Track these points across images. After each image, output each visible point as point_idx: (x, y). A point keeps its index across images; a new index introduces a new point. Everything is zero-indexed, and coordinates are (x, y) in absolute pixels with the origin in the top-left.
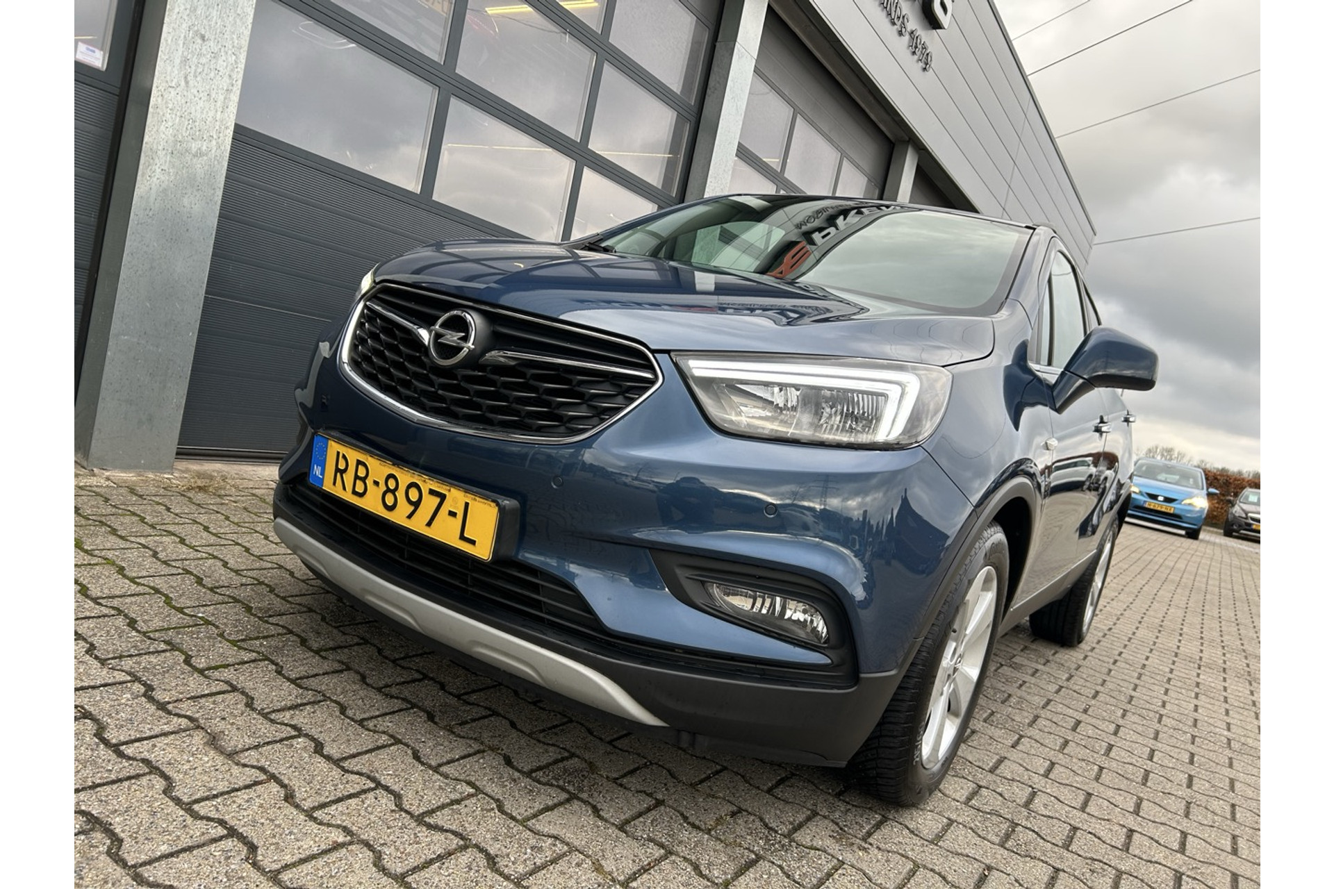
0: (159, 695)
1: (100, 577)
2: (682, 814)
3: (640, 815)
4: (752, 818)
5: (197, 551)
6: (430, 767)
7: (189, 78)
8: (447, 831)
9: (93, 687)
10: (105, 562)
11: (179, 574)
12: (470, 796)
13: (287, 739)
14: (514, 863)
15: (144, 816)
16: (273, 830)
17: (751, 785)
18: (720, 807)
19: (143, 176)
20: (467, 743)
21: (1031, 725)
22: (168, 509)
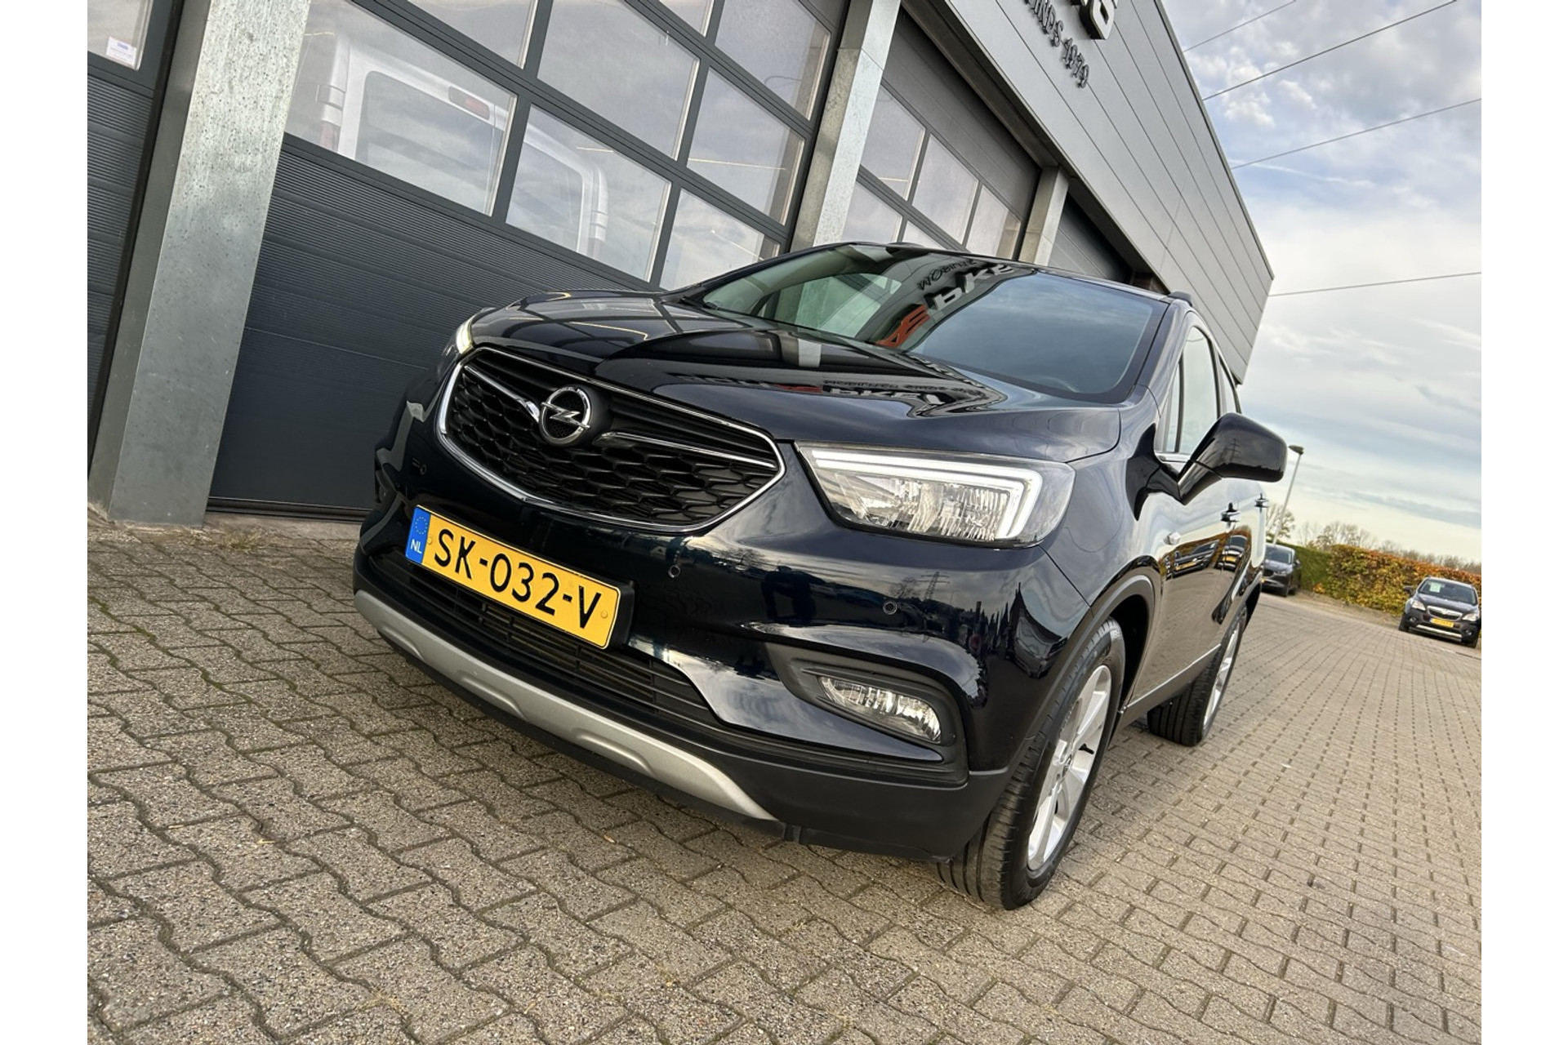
0: (202, 778)
1: (130, 647)
2: (752, 919)
3: (708, 917)
4: (826, 926)
5: (234, 619)
6: (489, 862)
7: (234, 83)
8: (506, 928)
9: (132, 768)
10: (134, 630)
11: (215, 646)
12: (531, 893)
13: (339, 828)
14: (575, 962)
15: (195, 903)
16: (327, 920)
17: (828, 892)
18: (794, 913)
19: (178, 193)
20: (529, 839)
21: (1140, 839)
22: (199, 570)
